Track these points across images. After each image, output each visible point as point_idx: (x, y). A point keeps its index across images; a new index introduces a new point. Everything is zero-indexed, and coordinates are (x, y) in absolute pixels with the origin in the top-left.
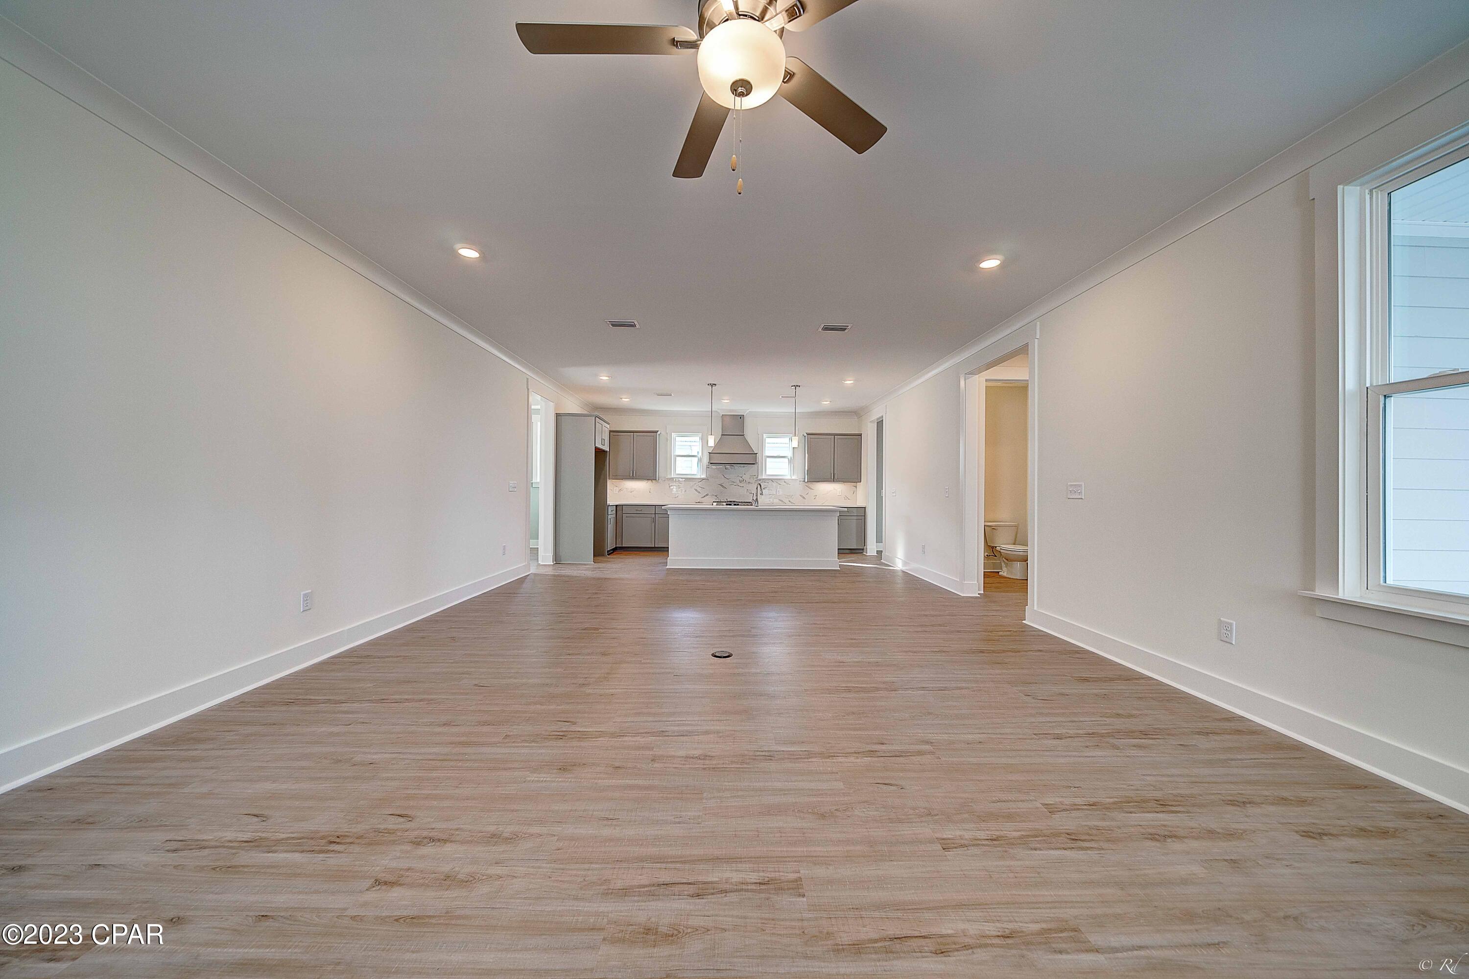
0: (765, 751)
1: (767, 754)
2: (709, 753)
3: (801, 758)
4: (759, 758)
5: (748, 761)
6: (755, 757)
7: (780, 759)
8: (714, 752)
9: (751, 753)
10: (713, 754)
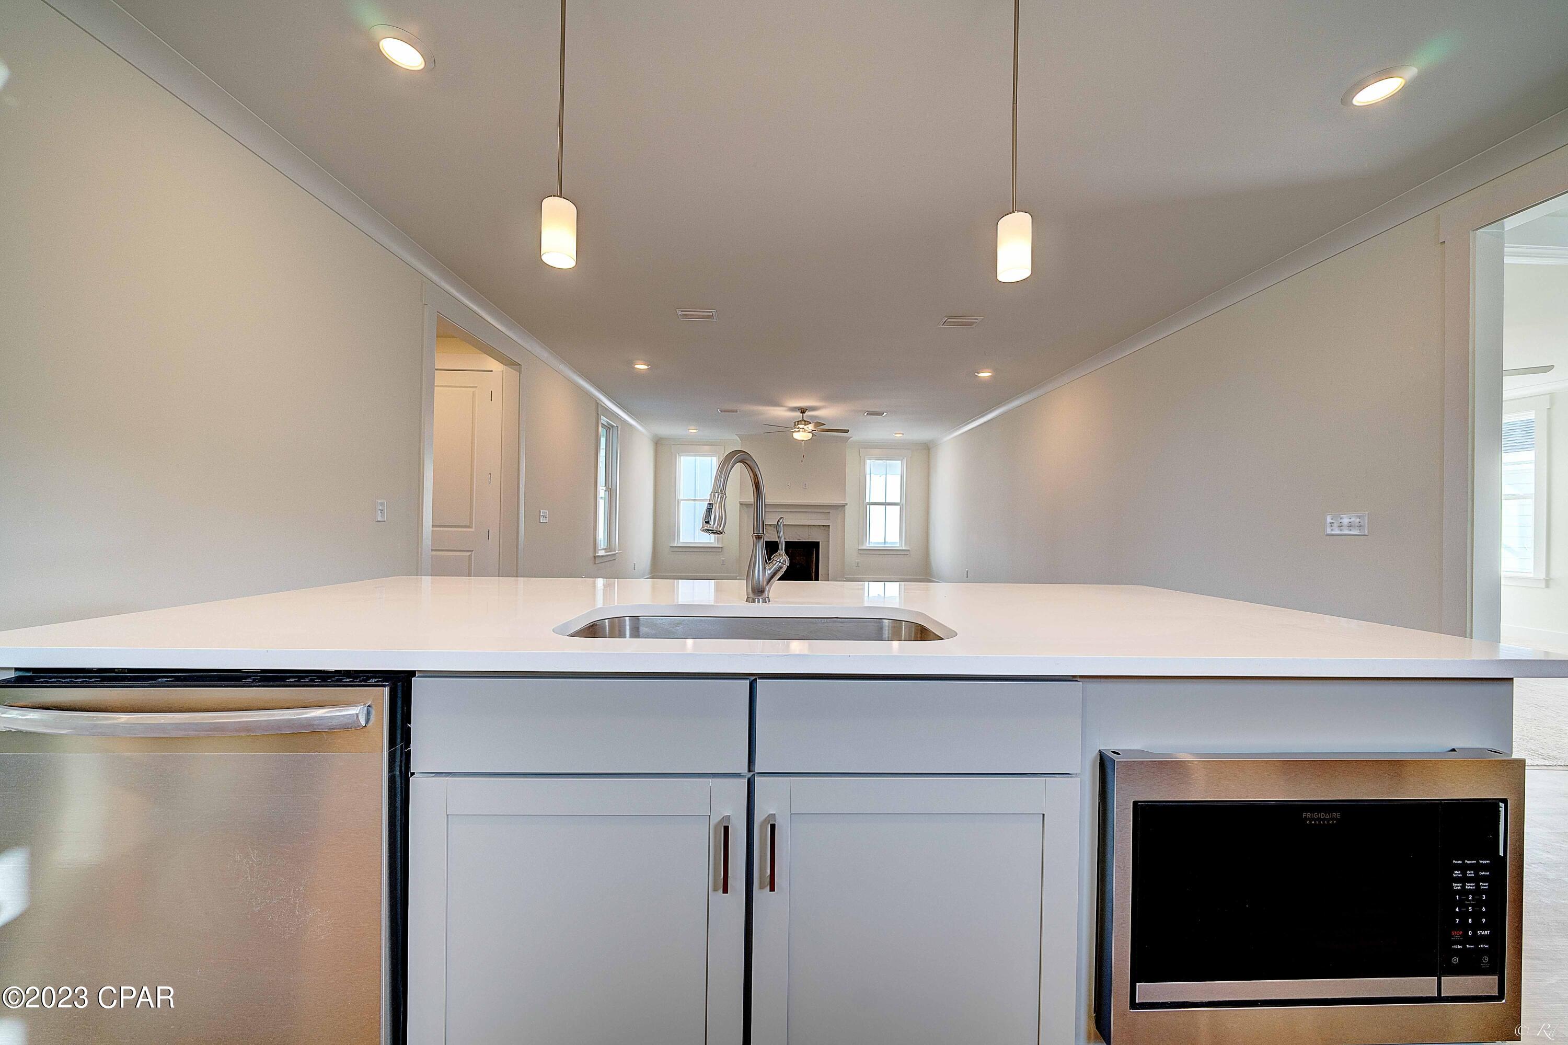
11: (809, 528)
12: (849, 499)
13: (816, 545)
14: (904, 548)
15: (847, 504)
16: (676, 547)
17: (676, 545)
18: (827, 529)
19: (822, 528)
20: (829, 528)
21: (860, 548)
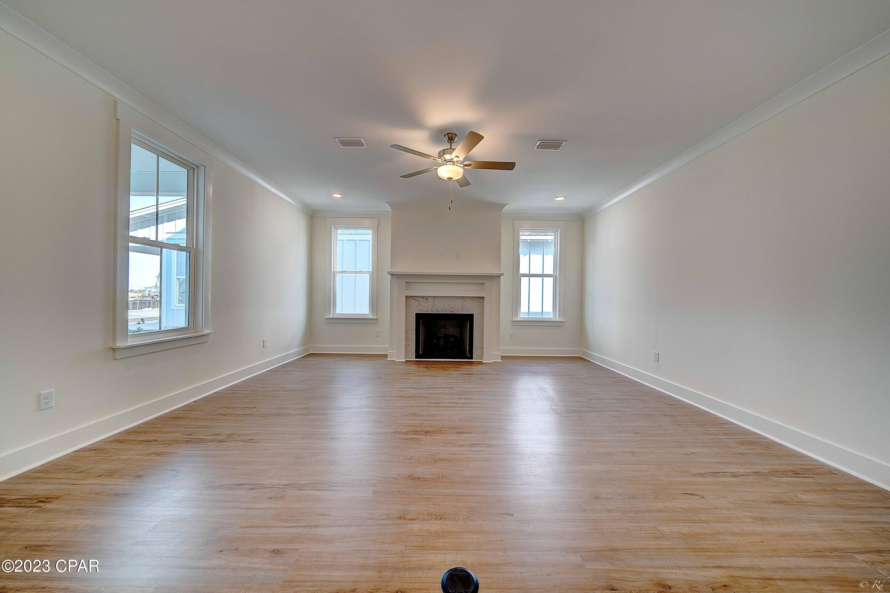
0: (428, 435)
1: (428, 434)
2: (458, 435)
3: (411, 432)
4: (432, 432)
5: (438, 431)
6: (435, 432)
7: (422, 431)
8: (456, 435)
9: (436, 434)
10: (456, 434)
11: (463, 300)
12: (504, 269)
13: (470, 317)
14: (558, 320)
15: (503, 274)
16: (332, 318)
17: (331, 317)
18: (481, 300)
19: (477, 300)
20: (484, 299)
21: (514, 320)
